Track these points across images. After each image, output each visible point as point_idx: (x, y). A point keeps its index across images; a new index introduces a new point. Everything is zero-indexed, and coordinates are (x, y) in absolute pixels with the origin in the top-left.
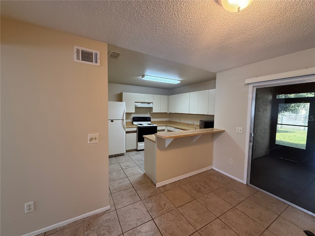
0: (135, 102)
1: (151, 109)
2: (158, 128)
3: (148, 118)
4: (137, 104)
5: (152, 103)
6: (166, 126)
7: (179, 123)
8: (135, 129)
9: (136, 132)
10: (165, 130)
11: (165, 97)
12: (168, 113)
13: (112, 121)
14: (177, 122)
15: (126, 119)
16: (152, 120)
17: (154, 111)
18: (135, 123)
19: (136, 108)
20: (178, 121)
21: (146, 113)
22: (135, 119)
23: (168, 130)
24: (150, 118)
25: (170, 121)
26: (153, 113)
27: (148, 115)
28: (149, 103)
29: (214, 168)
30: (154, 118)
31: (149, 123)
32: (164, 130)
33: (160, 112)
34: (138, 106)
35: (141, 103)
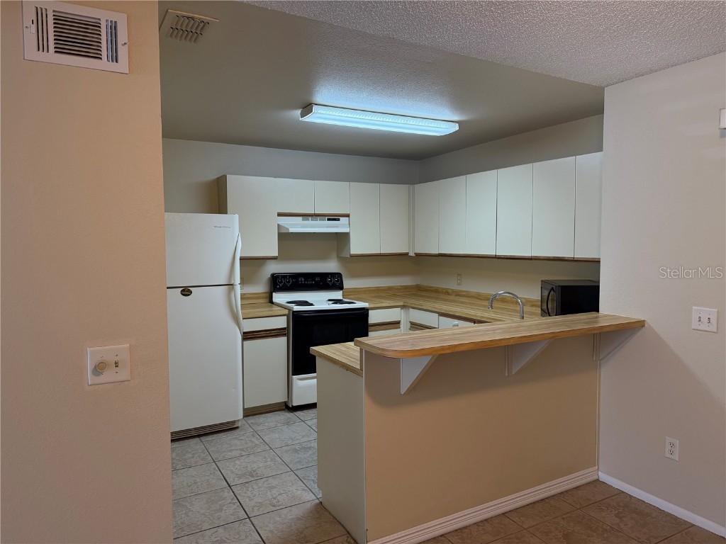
0: (280, 215)
1: (343, 239)
2: (374, 317)
3: (333, 275)
4: (285, 221)
5: (348, 216)
6: (403, 307)
7: (458, 294)
8: (281, 323)
9: (284, 335)
10: (402, 325)
12: (412, 254)
13: (186, 292)
14: (447, 292)
15: (243, 282)
16: (348, 283)
17: (356, 247)
18: (281, 298)
19: (284, 237)
20: (452, 285)
21: (324, 257)
22: (281, 283)
23: (412, 323)
24: (339, 275)
25: (418, 288)
26: (352, 256)
27: (330, 266)
28: (334, 218)
29: (604, 477)
30: (354, 275)
31: (338, 295)
32: (396, 324)
33: (377, 252)
34: (292, 230)
35: (301, 218)
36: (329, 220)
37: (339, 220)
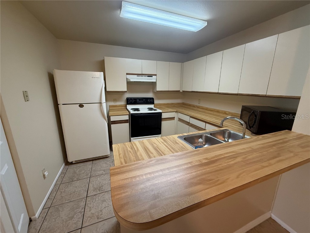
0: (127, 74)
1: (154, 84)
2: (164, 116)
3: (150, 99)
4: (129, 77)
5: (156, 75)
6: (176, 112)
7: (198, 107)
8: (127, 118)
9: (128, 122)
10: (175, 119)
11: (176, 66)
12: (181, 91)
13: (81, 106)
14: (194, 106)
16: (156, 102)
17: (159, 88)
18: (130, 107)
19: (129, 83)
20: (196, 103)
21: (147, 92)
22: (130, 101)
23: (179, 118)
24: (153, 99)
25: (183, 104)
26: (157, 91)
27: (150, 95)
28: (150, 76)
29: (274, 217)
30: (159, 99)
31: (152, 106)
32: (173, 118)
33: (168, 90)
34: (132, 80)
35: (136, 76)
36: (148, 76)
37: (152, 77)
